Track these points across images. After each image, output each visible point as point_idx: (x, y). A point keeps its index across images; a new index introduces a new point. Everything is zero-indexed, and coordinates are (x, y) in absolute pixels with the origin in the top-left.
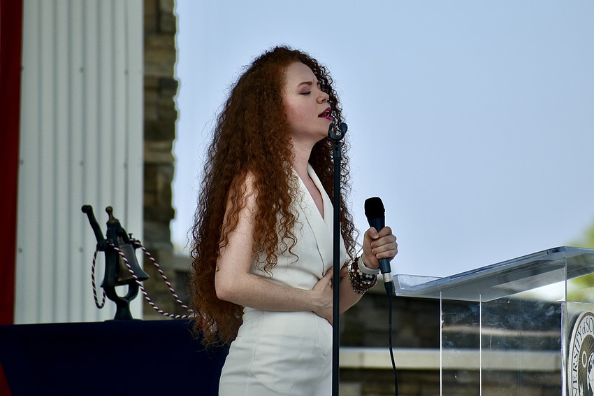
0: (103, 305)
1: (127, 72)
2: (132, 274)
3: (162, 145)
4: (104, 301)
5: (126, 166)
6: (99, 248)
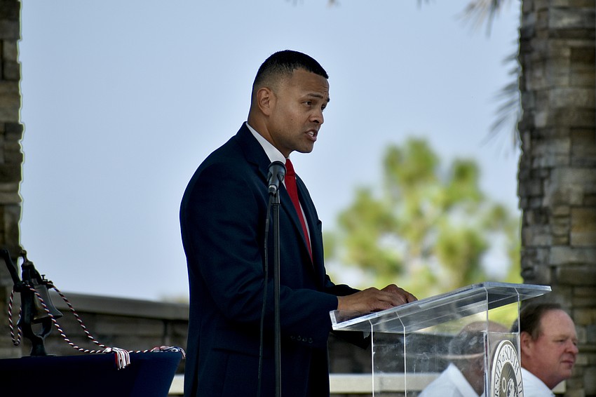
0: (19, 343)
2: (48, 313)
3: (8, 186)
4: (19, 339)
6: (16, 289)
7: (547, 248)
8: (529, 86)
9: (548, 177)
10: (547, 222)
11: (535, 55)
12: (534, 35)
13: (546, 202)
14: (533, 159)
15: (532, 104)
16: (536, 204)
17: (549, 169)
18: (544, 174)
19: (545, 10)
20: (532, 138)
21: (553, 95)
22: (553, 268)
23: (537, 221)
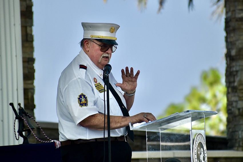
0: (18, 139)
1: (16, 56)
2: (29, 127)
3: (30, 82)
4: (19, 137)
5: (17, 90)
6: (16, 118)
7: (236, 102)
8: (229, 40)
9: (237, 74)
10: (236, 92)
11: (231, 28)
12: (230, 20)
13: (236, 84)
14: (231, 68)
15: (230, 47)
16: (232, 85)
17: (237, 71)
18: (235, 73)
19: (234, 11)
20: (230, 60)
21: (237, 43)
22: (239, 109)
23: (233, 91)
